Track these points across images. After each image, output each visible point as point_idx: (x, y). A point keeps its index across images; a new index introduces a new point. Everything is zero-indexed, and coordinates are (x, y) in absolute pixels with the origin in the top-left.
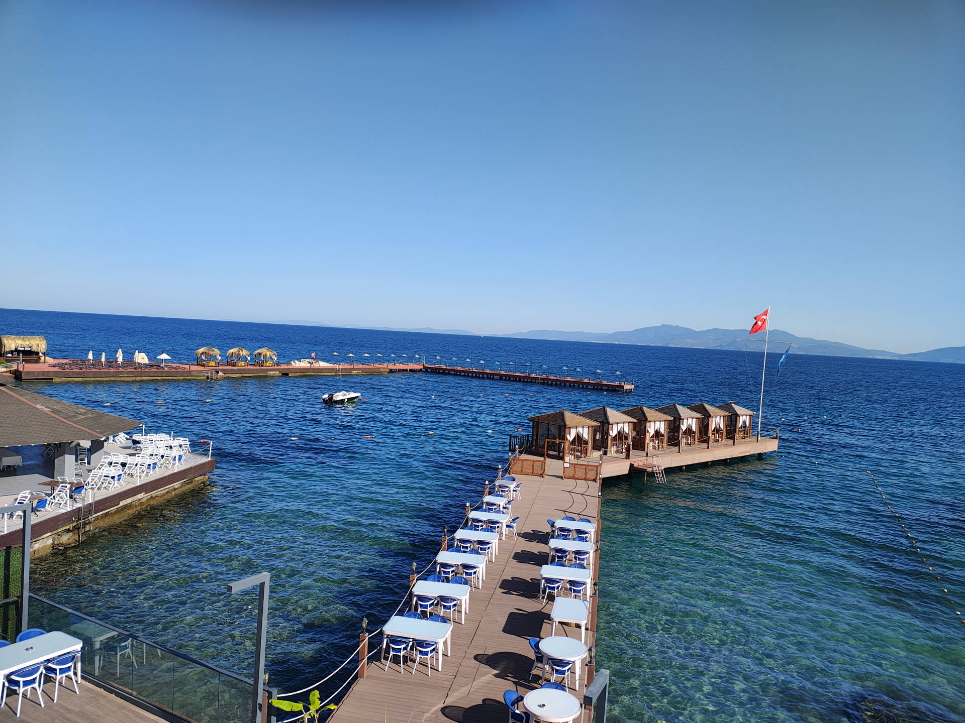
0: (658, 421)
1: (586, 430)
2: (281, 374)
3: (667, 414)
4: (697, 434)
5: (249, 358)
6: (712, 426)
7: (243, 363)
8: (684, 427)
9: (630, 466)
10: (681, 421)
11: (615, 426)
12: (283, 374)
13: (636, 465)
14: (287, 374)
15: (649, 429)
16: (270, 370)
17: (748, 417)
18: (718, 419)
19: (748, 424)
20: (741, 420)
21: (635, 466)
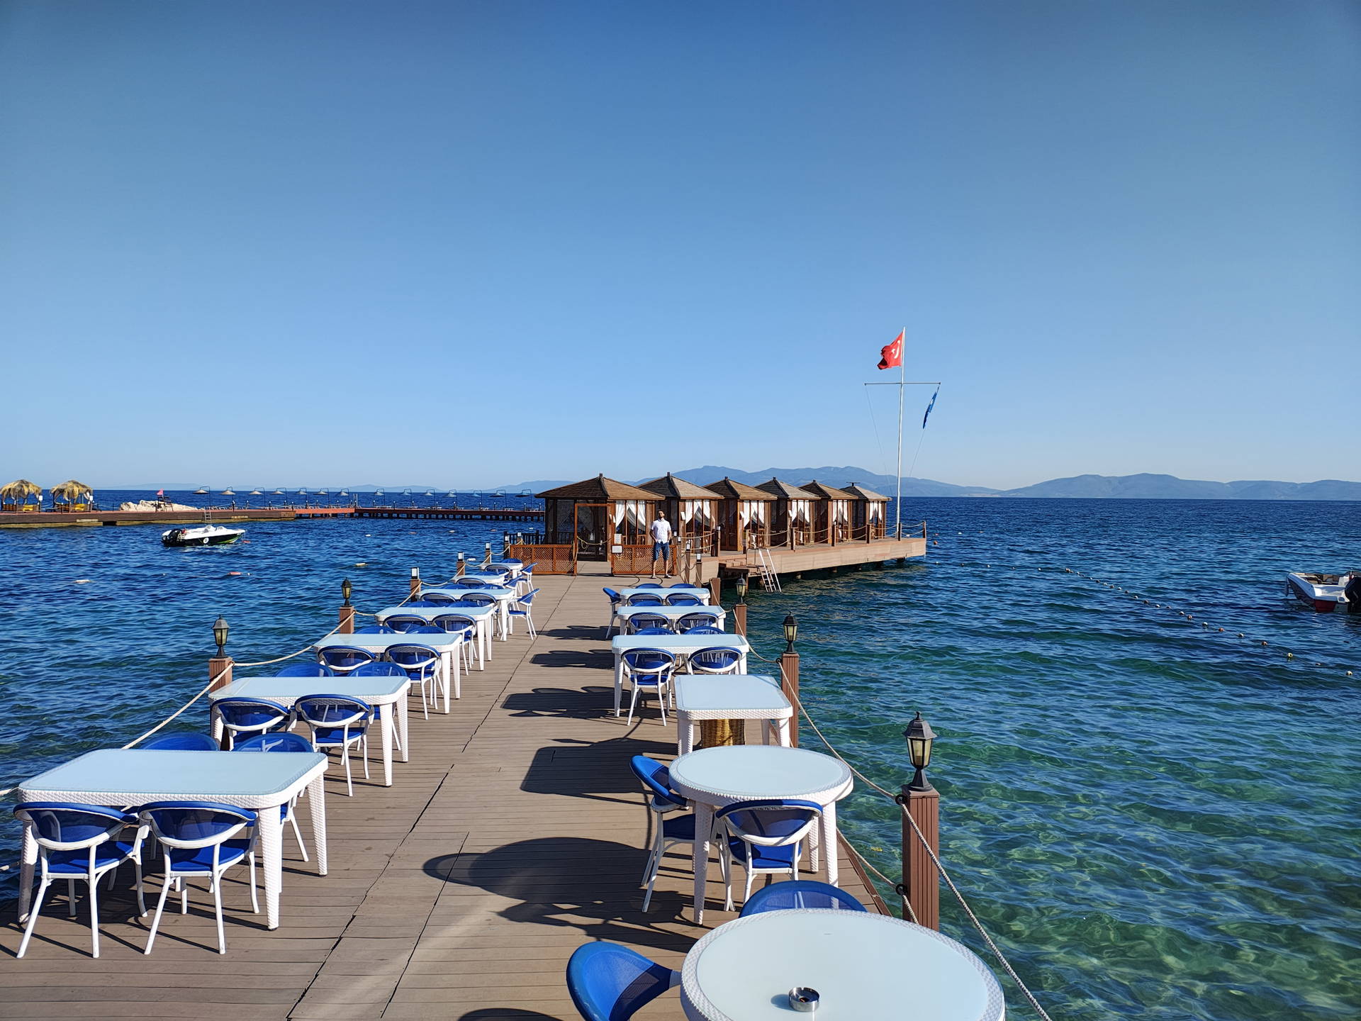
0: (754, 500)
1: (641, 508)
2: (101, 524)
3: (768, 491)
4: (812, 526)
5: (41, 498)
6: (833, 516)
7: (30, 508)
8: (793, 514)
9: (720, 568)
10: (789, 503)
11: (688, 505)
12: (106, 524)
13: (729, 565)
14: (113, 524)
15: (741, 513)
16: (81, 517)
17: (880, 505)
18: (840, 504)
19: (880, 516)
20: (873, 507)
21: (727, 566)
